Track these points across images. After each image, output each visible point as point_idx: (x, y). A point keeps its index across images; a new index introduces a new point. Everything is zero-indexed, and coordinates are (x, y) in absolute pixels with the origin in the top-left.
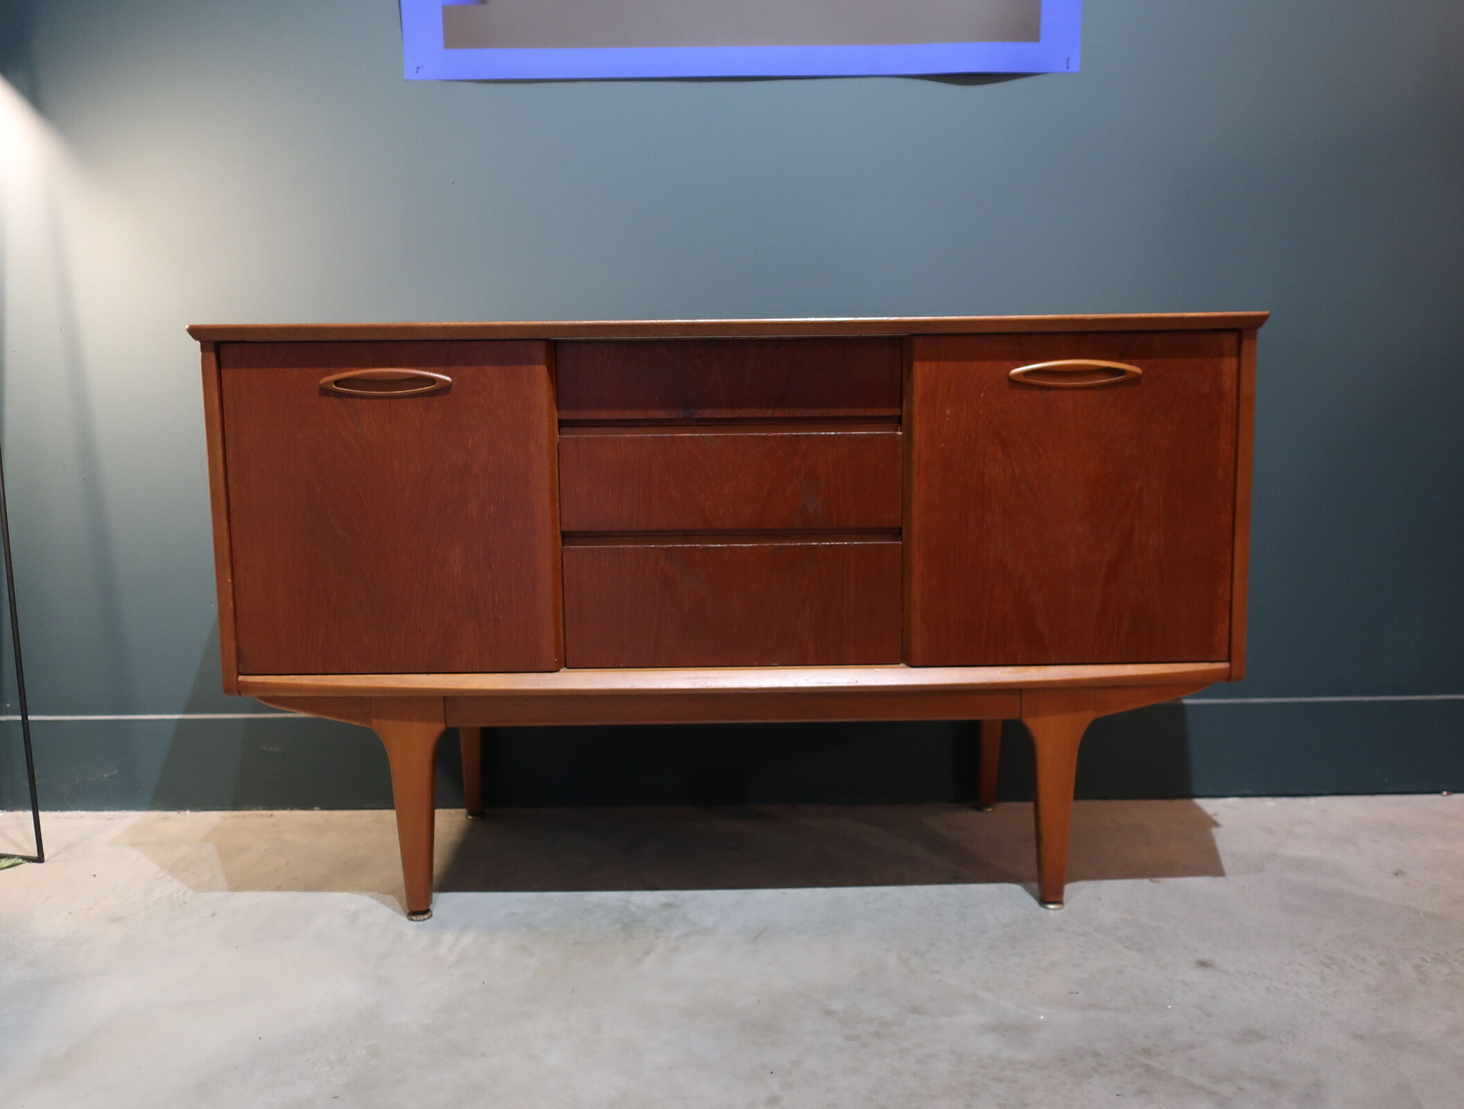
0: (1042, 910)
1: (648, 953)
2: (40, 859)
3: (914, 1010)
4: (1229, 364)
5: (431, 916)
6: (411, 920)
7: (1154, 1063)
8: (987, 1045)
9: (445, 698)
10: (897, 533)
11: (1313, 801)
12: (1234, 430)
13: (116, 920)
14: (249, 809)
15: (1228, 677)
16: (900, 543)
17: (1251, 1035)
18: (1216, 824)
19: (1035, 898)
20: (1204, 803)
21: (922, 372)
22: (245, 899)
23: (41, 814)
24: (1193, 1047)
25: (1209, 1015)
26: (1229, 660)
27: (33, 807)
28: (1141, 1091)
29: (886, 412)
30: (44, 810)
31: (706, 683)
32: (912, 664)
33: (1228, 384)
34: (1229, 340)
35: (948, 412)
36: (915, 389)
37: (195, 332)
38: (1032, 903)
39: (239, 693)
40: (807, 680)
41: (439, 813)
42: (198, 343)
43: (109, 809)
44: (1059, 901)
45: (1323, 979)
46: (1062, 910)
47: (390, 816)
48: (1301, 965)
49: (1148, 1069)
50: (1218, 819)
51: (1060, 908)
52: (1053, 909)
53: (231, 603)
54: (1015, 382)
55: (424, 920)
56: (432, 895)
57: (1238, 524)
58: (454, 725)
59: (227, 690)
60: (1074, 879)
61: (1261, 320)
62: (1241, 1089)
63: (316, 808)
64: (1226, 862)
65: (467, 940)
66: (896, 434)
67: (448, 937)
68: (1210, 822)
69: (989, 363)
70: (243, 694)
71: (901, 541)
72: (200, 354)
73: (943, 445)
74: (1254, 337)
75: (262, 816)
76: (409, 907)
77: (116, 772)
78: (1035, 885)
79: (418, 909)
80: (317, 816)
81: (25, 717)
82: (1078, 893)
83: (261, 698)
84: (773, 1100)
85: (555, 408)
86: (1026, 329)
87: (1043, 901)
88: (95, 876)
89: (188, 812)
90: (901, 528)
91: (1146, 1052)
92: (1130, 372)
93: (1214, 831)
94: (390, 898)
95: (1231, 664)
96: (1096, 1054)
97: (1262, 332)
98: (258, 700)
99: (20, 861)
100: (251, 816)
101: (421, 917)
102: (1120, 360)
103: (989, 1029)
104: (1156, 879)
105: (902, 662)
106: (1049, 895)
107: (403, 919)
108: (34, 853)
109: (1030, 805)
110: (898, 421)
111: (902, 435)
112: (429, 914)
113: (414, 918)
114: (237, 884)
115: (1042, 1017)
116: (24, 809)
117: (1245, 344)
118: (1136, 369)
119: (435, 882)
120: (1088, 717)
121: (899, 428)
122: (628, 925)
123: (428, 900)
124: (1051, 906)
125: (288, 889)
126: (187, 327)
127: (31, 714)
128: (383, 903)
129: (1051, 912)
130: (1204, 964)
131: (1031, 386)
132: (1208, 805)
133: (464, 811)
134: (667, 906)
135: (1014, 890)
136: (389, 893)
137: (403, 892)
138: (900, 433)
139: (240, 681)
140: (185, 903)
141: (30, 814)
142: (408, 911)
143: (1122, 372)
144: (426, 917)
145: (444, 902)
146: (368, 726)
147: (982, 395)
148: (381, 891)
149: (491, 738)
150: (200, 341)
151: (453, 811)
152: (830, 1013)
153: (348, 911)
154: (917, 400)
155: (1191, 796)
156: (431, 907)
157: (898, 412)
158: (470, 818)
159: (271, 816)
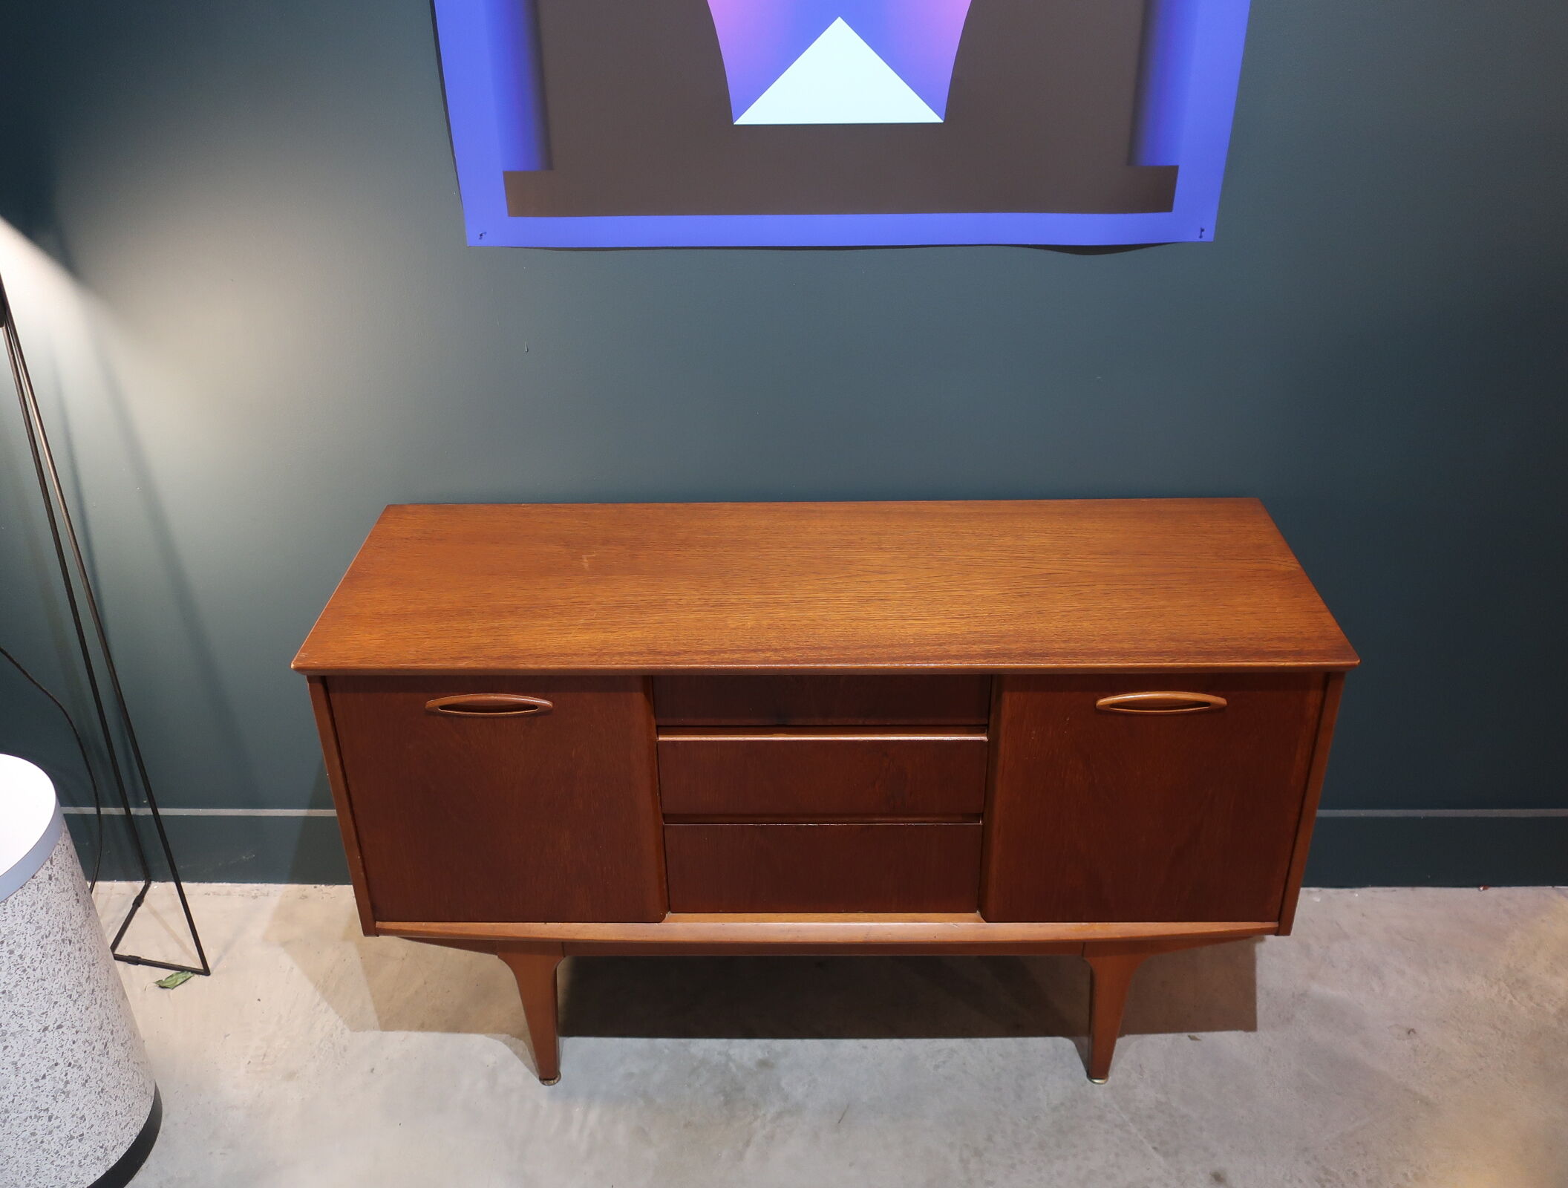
0: (1088, 1083)
1: (747, 1144)
2: (205, 971)
5: (559, 1084)
6: (543, 1084)
9: (563, 943)
10: (979, 816)
16: (981, 825)
21: (1007, 697)
22: (396, 1043)
26: (1279, 920)
27: (174, 877)
29: (974, 722)
30: (186, 880)
32: (987, 919)
35: (1034, 732)
37: (302, 669)
38: (1081, 1071)
39: (377, 935)
43: (252, 882)
46: (1106, 1085)
48: (1300, 1181)
51: (1105, 1083)
52: (1099, 1084)
53: (362, 874)
54: (1101, 715)
55: (554, 1084)
60: (1124, 1032)
64: (1261, 1006)
65: (593, 1117)
66: (982, 741)
69: (1077, 693)
70: (381, 936)
71: (982, 823)
73: (1027, 758)
74: (1340, 680)
76: (540, 1073)
77: (253, 856)
78: (1086, 1042)
79: (548, 1076)
81: (155, 811)
82: (1123, 1055)
85: (653, 717)
87: (1090, 1074)
88: (259, 1000)
90: (983, 812)
92: (1214, 704)
93: (1258, 948)
94: (521, 1045)
95: (1279, 923)
99: (190, 974)
101: (551, 1083)
102: (1205, 693)
105: (978, 910)
107: (537, 1082)
108: (197, 960)
110: (985, 728)
111: (988, 739)
112: (558, 1077)
113: (545, 1082)
116: (169, 879)
117: (1332, 683)
118: (1222, 701)
122: (730, 1096)
124: (1097, 1081)
128: (517, 1052)
129: (1096, 1088)
131: (1117, 714)
134: (763, 1064)
135: (1067, 1049)
136: (519, 1036)
137: (528, 1037)
139: (378, 927)
140: (345, 1048)
141: (172, 885)
142: (539, 1076)
143: (1207, 703)
144: (555, 1081)
147: (1068, 719)
148: (513, 1032)
150: (307, 676)
153: (487, 1066)
154: (1004, 723)
156: (558, 1068)
157: (984, 721)
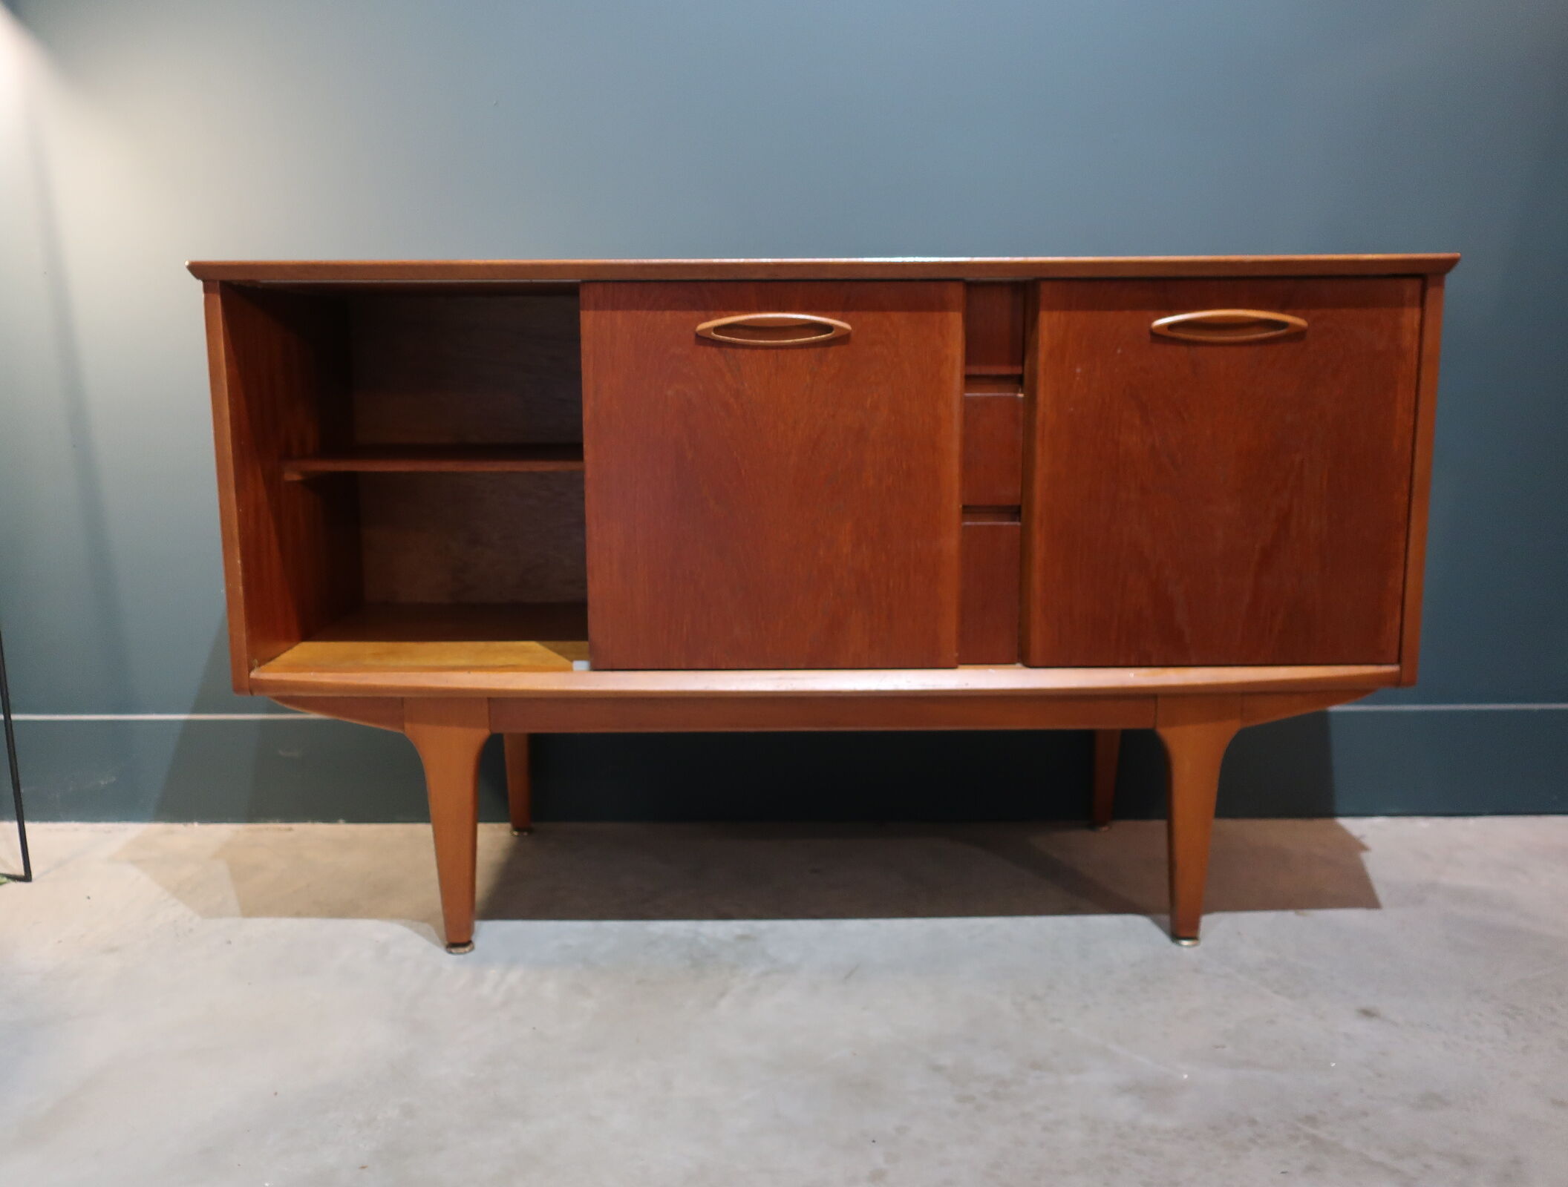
0: (1174, 947)
1: (722, 995)
2: (27, 877)
3: (1035, 1066)
4: (1411, 316)
5: (473, 949)
6: (451, 953)
7: (1322, 1133)
8: (1124, 1109)
9: (489, 699)
10: (1015, 512)
11: (1472, 822)
12: (1414, 393)
13: (112, 950)
14: (265, 821)
15: (1395, 681)
16: (1018, 524)
17: (1431, 1100)
18: (1364, 848)
19: (1165, 931)
20: (1346, 823)
21: (1050, 324)
22: (260, 926)
23: (28, 825)
24: (1365, 1114)
25: (1380, 1076)
26: (1399, 661)
27: (18, 816)
28: (1310, 1169)
29: (1005, 370)
30: (33, 820)
31: (792, 685)
32: (1029, 663)
33: (1409, 340)
34: (1411, 288)
35: (1078, 370)
36: (1040, 342)
37: (197, 269)
38: (1161, 938)
39: (251, 692)
40: (909, 682)
41: (482, 828)
42: (200, 284)
43: (107, 820)
44: (1193, 937)
45: (1508, 1032)
46: (1198, 948)
47: (424, 831)
48: (1480, 1015)
49: (1315, 1141)
50: (1366, 841)
51: (1194, 946)
52: (1187, 946)
53: (241, 588)
54: (1157, 336)
55: (465, 952)
56: (473, 924)
57: (1414, 506)
58: (498, 731)
59: (238, 689)
60: (1211, 910)
61: (1450, 264)
62: (1427, 1166)
63: (341, 821)
64: (1381, 892)
65: (514, 977)
66: (1016, 398)
67: (493, 973)
68: (1356, 846)
69: (1128, 313)
70: (255, 694)
71: (1020, 521)
72: (202, 296)
73: (1072, 409)
74: (1440, 284)
75: (279, 829)
76: (448, 936)
77: (114, 779)
78: (1166, 918)
79: (458, 941)
80: (342, 829)
81: (7, 716)
82: (1215, 926)
83: (277, 698)
84: (877, 1176)
86: (1172, 273)
87: (1176, 936)
88: (89, 898)
89: (196, 825)
90: (1019, 507)
91: (1311, 1120)
92: (1293, 325)
93: (1364, 855)
94: (426, 926)
95: (1401, 667)
96: (1253, 1122)
97: (1451, 279)
98: (272, 700)
99: (5, 879)
100: (267, 829)
101: (461, 950)
102: (1282, 309)
103: (1124, 1090)
104: (1301, 912)
105: (1018, 662)
106: (1183, 929)
107: (440, 953)
108: (20, 871)
109: (1161, 824)
110: (1018, 381)
111: (1023, 398)
112: (471, 945)
113: (453, 950)
114: (250, 910)
115: (1186, 1076)
116: (10, 820)
117: (1431, 292)
118: (1300, 322)
119: (478, 907)
120: (1232, 727)
121: (1020, 390)
122: (700, 961)
123: (470, 930)
124: (1185, 943)
125: (308, 915)
126: (187, 263)
127: (16, 713)
128: (417, 932)
129: (1185, 949)
130: (1367, 1013)
131: (1174, 341)
132: (1353, 826)
133: (508, 825)
134: (743, 938)
135: (1140, 923)
136: (425, 920)
137: (441, 920)
138: (1021, 395)
139: (252, 679)
140: (191, 930)
141: (15, 825)
142: (446, 943)
143: (1282, 325)
144: (467, 949)
145: (489, 932)
146: (400, 731)
147: (1119, 351)
148: (416, 918)
149: (539, 745)
150: (204, 281)
151: (495, 826)
152: (938, 1069)
153: (377, 942)
154: (1042, 356)
155: (1332, 815)
156: (473, 938)
157: (1018, 370)
158: (516, 833)
159: (290, 830)
